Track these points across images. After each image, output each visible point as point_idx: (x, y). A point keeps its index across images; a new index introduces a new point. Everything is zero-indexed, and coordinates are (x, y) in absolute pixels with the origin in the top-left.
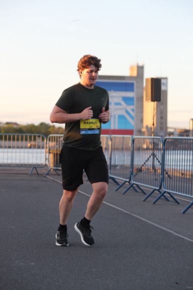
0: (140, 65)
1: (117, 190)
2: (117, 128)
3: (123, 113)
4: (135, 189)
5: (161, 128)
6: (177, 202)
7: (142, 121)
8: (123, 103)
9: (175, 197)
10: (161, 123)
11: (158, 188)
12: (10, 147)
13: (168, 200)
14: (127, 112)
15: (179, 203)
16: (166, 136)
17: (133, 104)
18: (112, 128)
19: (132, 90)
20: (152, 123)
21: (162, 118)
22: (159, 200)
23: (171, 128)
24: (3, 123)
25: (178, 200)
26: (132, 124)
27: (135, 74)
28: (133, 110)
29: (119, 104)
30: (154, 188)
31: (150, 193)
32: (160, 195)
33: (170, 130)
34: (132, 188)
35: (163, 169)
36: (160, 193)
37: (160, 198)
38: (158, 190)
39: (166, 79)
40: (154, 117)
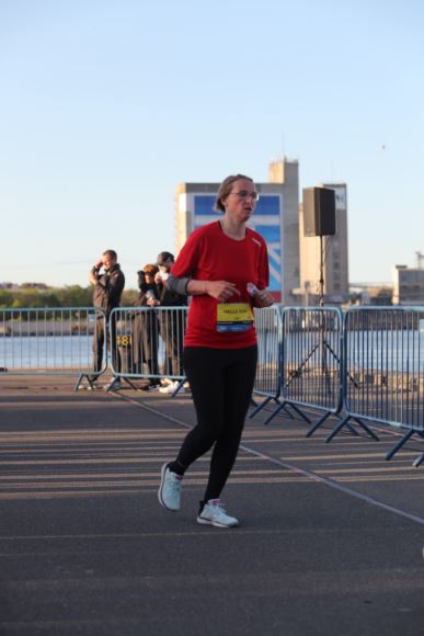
0: (290, 160)
4: (288, 413)
5: (337, 286)
6: (373, 436)
7: (297, 273)
9: (370, 427)
10: (337, 277)
11: (334, 410)
13: (355, 433)
15: (378, 440)
16: (346, 302)
17: (278, 240)
19: (276, 212)
20: (319, 278)
21: (336, 266)
23: (355, 286)
24: (16, 285)
25: (377, 434)
26: (276, 279)
27: (280, 179)
30: (327, 409)
31: (319, 419)
32: (340, 423)
35: (343, 373)
36: (341, 419)
37: (339, 429)
38: (336, 415)
39: (344, 186)
40: (322, 265)
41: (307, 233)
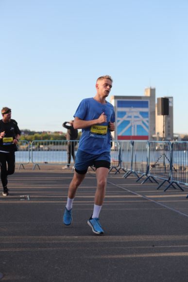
0: (152, 88)
1: (137, 181)
2: (136, 135)
3: (140, 123)
4: (150, 180)
5: (169, 134)
6: (182, 189)
7: (154, 129)
8: (140, 116)
9: (181, 186)
10: (169, 131)
11: (168, 179)
12: (57, 150)
13: (175, 188)
14: (143, 123)
15: (183, 190)
16: (172, 140)
17: (147, 117)
18: (133, 135)
19: (147, 107)
20: (162, 131)
21: (169, 127)
22: (169, 188)
23: (176, 134)
24: (52, 132)
25: (183, 188)
26: (147, 131)
27: (148, 94)
28: (148, 121)
29: (138, 117)
30: (165, 179)
31: (162, 183)
32: (169, 184)
33: (175, 136)
34: (148, 179)
35: (171, 166)
36: (170, 183)
37: (169, 186)
38: (168, 181)
39: (172, 98)
40: (164, 126)
41: (158, 114)
